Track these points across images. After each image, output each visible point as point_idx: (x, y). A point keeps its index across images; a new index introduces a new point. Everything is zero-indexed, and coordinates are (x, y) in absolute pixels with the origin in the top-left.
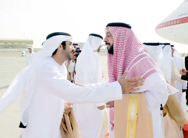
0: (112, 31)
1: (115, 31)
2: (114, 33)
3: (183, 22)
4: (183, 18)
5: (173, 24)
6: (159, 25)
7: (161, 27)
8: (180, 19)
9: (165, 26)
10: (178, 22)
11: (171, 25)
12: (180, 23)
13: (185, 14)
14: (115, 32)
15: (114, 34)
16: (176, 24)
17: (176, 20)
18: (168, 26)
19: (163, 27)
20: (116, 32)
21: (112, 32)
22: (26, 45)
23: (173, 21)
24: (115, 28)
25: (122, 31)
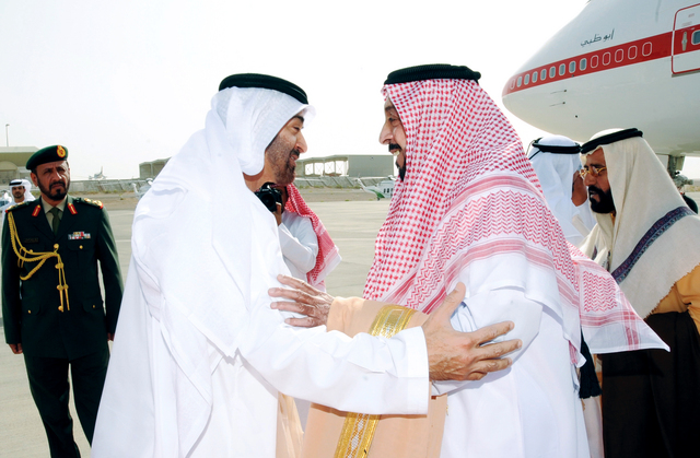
0: (397, 99)
1: (408, 98)
2: (405, 104)
3: (601, 68)
4: (600, 53)
5: (568, 75)
6: (516, 77)
7: (523, 87)
8: (588, 56)
9: (539, 82)
10: (583, 66)
11: (558, 78)
12: (589, 70)
13: (606, 38)
14: (410, 101)
15: (407, 108)
16: (578, 73)
17: (577, 59)
18: (548, 80)
19: (531, 85)
20: (414, 99)
21: (398, 102)
22: (15, 171)
23: (567, 62)
24: (410, 89)
25: (436, 94)
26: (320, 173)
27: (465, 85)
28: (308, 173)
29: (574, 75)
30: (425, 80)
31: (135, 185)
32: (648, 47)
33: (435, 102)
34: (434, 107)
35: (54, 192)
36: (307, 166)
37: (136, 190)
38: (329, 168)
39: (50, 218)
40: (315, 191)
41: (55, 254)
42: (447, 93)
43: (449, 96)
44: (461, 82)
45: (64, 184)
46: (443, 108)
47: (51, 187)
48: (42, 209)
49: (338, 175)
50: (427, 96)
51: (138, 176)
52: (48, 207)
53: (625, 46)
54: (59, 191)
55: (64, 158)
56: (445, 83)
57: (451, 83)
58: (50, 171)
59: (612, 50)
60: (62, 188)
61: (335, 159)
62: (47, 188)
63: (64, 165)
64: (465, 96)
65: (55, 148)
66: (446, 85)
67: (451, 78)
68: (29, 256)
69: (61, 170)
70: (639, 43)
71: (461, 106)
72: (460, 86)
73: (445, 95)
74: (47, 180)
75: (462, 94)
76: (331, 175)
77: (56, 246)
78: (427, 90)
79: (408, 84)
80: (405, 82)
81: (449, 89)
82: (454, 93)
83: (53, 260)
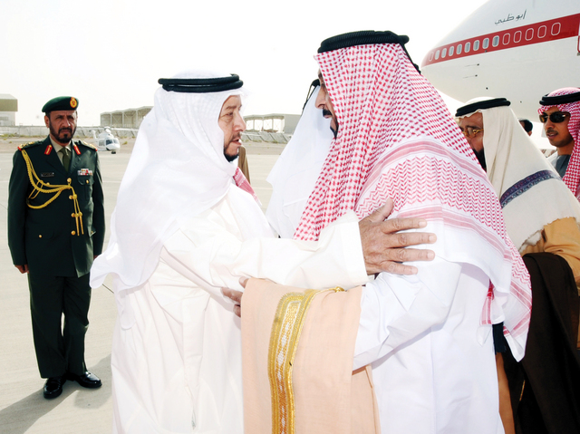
3: (512, 45)
4: (512, 31)
5: (481, 51)
6: (435, 50)
7: (441, 60)
8: (501, 34)
9: (455, 56)
10: (495, 44)
11: (472, 53)
12: (501, 47)
13: (518, 17)
16: (491, 49)
17: (491, 36)
18: (463, 54)
19: (448, 58)
23: (481, 38)
24: (336, 56)
25: (359, 60)
26: (260, 129)
27: (389, 49)
28: (248, 128)
29: (487, 50)
30: (349, 46)
31: (94, 132)
32: (556, 28)
33: (358, 67)
34: (358, 72)
35: (62, 135)
36: (248, 122)
37: (95, 136)
38: (268, 125)
39: (61, 156)
40: (254, 144)
41: (69, 187)
42: (370, 58)
43: (372, 61)
44: (385, 47)
45: (71, 130)
46: (366, 73)
47: (60, 131)
48: (53, 149)
49: (275, 131)
50: (351, 62)
51: (99, 124)
52: (58, 148)
53: (536, 26)
54: (66, 135)
55: (75, 109)
56: (368, 49)
57: (374, 48)
58: (61, 117)
59: (523, 29)
60: (69, 134)
61: (273, 117)
62: (57, 131)
63: (74, 115)
64: (389, 60)
65: (69, 99)
66: (368, 51)
67: (374, 43)
68: (45, 188)
69: (71, 118)
70: (549, 23)
71: (384, 70)
72: (383, 51)
73: (368, 60)
74: (57, 125)
75: (385, 58)
76: (269, 131)
77: (69, 180)
78: (351, 57)
79: (335, 52)
80: (332, 51)
81: (372, 54)
82: (377, 57)
83: (68, 192)
